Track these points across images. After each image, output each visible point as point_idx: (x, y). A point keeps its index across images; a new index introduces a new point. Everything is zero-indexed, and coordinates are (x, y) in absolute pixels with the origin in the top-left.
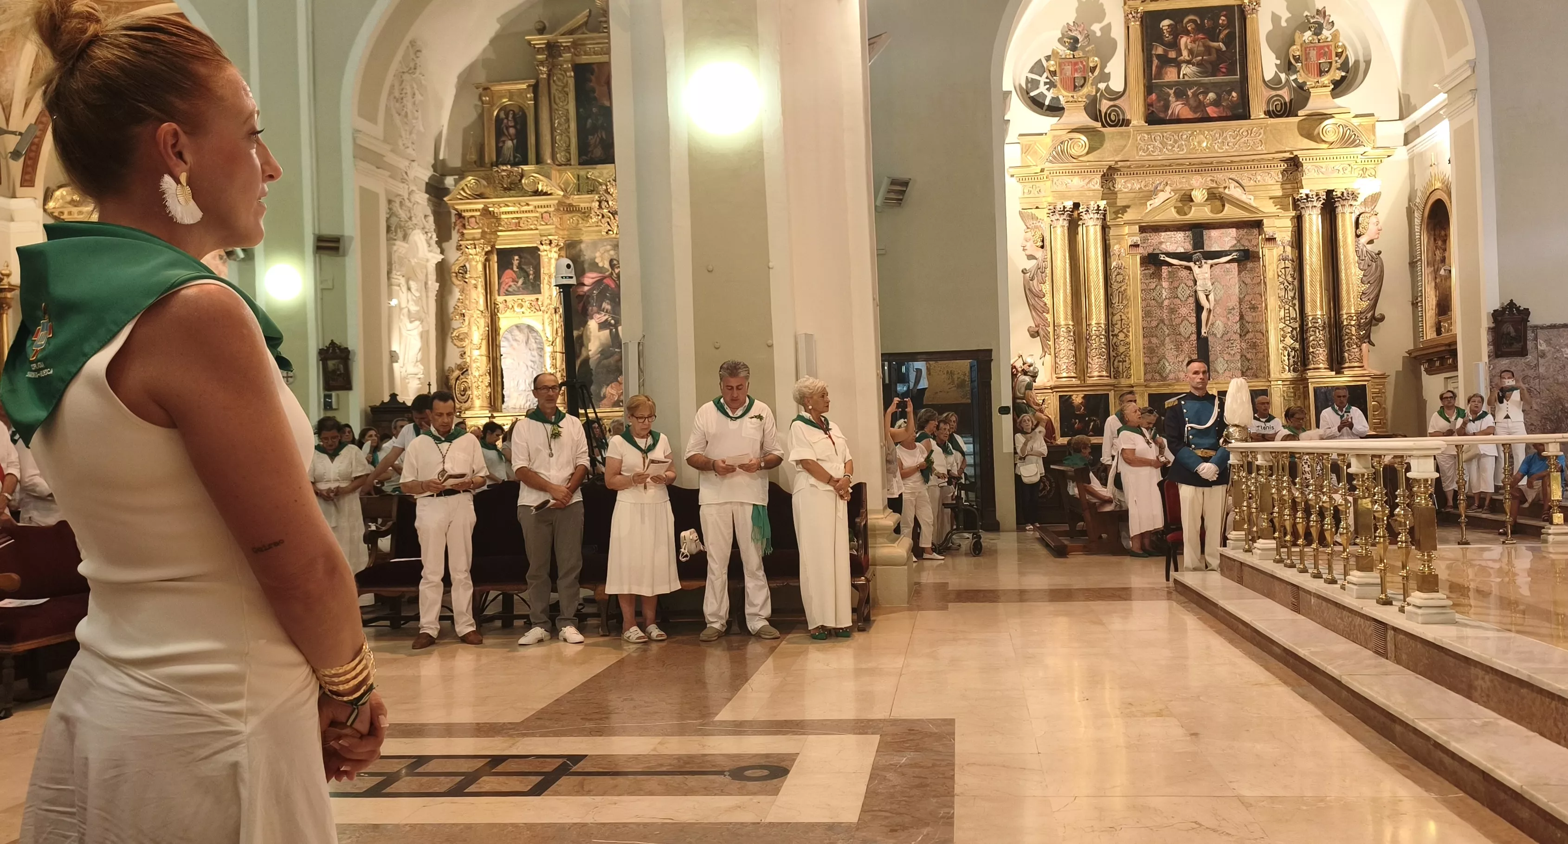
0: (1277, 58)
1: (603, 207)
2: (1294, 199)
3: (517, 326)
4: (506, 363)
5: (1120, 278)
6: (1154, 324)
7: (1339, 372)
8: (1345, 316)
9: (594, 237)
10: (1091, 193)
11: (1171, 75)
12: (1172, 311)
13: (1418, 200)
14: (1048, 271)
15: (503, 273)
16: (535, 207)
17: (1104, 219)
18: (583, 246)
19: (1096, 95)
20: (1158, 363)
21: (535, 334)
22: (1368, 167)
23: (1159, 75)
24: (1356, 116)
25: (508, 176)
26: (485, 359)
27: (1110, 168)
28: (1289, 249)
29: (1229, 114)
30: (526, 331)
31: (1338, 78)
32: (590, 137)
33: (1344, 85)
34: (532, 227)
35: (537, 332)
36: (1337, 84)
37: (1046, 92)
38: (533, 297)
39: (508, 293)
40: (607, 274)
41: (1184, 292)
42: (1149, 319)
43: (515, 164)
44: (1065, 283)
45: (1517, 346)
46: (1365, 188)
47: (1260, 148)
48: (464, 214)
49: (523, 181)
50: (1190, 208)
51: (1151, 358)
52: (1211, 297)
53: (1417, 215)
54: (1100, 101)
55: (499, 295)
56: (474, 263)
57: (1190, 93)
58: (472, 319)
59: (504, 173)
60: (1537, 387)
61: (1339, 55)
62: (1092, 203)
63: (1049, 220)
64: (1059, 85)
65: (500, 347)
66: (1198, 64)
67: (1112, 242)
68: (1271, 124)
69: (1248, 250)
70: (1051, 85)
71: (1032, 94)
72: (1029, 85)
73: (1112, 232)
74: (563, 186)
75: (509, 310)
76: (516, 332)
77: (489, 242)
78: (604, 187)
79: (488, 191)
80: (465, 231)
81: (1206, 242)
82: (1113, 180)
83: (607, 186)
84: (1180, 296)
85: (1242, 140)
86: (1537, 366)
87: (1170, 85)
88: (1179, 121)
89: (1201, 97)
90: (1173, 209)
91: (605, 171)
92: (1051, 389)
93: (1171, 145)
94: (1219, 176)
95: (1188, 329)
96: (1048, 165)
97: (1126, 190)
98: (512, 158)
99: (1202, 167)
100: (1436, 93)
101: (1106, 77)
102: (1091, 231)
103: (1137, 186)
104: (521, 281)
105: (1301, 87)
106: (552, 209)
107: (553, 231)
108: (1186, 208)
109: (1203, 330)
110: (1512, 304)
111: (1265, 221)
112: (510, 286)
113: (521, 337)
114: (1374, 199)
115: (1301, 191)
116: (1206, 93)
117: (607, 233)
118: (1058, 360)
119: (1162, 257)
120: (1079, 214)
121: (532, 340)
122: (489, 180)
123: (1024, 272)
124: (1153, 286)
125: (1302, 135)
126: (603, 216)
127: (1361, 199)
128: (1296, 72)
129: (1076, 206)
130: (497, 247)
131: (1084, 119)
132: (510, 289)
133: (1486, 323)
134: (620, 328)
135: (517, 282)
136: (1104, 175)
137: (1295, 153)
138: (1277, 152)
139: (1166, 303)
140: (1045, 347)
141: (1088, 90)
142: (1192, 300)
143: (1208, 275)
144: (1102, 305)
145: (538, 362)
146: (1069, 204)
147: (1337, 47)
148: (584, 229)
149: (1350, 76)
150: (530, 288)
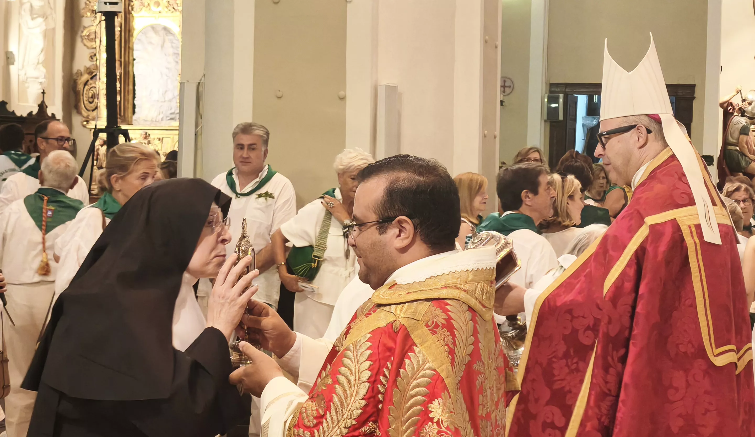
3: (153, 28)
4: (139, 69)
21: (171, 37)
30: (162, 33)
35: (173, 35)
65: (133, 50)
75: (144, 8)
76: (152, 34)
113: (155, 39)
121: (168, 44)
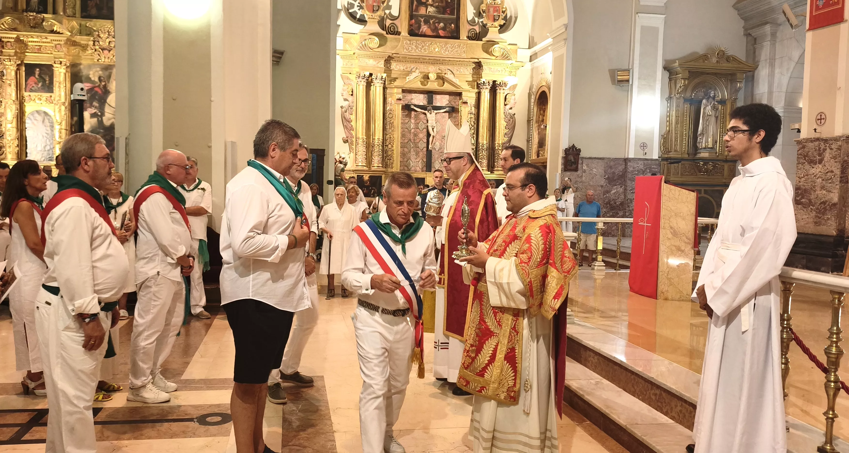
0: (474, 9)
1: (96, 45)
2: (477, 83)
3: (37, 112)
4: (29, 134)
5: (391, 116)
6: (406, 141)
7: (492, 172)
8: (497, 145)
9: (90, 62)
10: (379, 69)
11: (422, 11)
12: (415, 135)
13: (534, 90)
14: (354, 108)
15: (28, 78)
16: (51, 40)
17: (385, 84)
18: (82, 67)
19: (384, 17)
20: (407, 161)
21: (48, 117)
22: (512, 71)
23: (417, 10)
24: (509, 44)
25: (34, 19)
26: (15, 130)
27: (389, 56)
28: (473, 108)
29: (450, 35)
30: (43, 115)
31: (502, 24)
32: (89, 2)
33: (504, 28)
34: (49, 52)
35: (50, 116)
36: (501, 26)
37: (357, 11)
38: (49, 95)
39: (31, 91)
40: (97, 85)
41: (422, 126)
42: (404, 138)
43: (38, 12)
44: (363, 116)
45: (574, 166)
46: (511, 81)
47: (463, 55)
48: (3, 40)
49: (44, 24)
50: (428, 82)
51: (403, 159)
52: (435, 130)
53: (533, 97)
54: (386, 20)
55: (26, 91)
56: (9, 71)
57: (431, 22)
58: (7, 105)
59: (31, 17)
60: (581, 186)
61: (503, 12)
62: (379, 74)
63: (356, 81)
64: (365, 8)
65: (25, 123)
66: (436, 7)
67: (388, 96)
68: (469, 44)
69: (454, 107)
70: (361, 7)
71: (350, 11)
72: (349, 6)
73: (388, 91)
74: (70, 29)
75: (32, 101)
76: (36, 115)
77: (19, 58)
78: (97, 33)
79: (20, 27)
80: (3, 50)
81: (434, 101)
82: (390, 64)
83: (99, 32)
84: (420, 128)
85: (455, 50)
86: (582, 176)
87: (422, 16)
88: (425, 36)
89: (437, 25)
90: (419, 82)
91: (98, 24)
92: (353, 171)
93: (420, 48)
94: (442, 67)
95: (422, 145)
96: (357, 51)
97: (396, 69)
98: (37, 8)
99: (435, 61)
100: (548, 38)
101: (389, 7)
102: (377, 89)
103: (402, 68)
104: (40, 85)
105: (484, 26)
106: (62, 43)
107: (63, 56)
108: (425, 82)
109: (430, 146)
110: (573, 146)
111: (463, 93)
112: (33, 87)
113: (39, 118)
114: (514, 87)
115: (481, 79)
116: (439, 23)
117: (98, 60)
118: (357, 156)
119: (412, 107)
120: (372, 79)
121: (47, 121)
122: (21, 20)
123: (342, 107)
124: (407, 121)
125: (483, 51)
126: (96, 50)
127: (508, 86)
128: (482, 18)
129: (371, 75)
130: (25, 62)
131: (377, 29)
132: (33, 89)
133: (561, 154)
134: (104, 118)
135: (38, 85)
136: (385, 60)
137: (480, 60)
138: (471, 58)
139: (413, 131)
140: (350, 148)
141: (380, 13)
142: (425, 130)
143: (434, 118)
144: (381, 129)
145: (50, 134)
146: (367, 74)
147: (503, 8)
148: (83, 57)
149: (507, 23)
150: (47, 89)
